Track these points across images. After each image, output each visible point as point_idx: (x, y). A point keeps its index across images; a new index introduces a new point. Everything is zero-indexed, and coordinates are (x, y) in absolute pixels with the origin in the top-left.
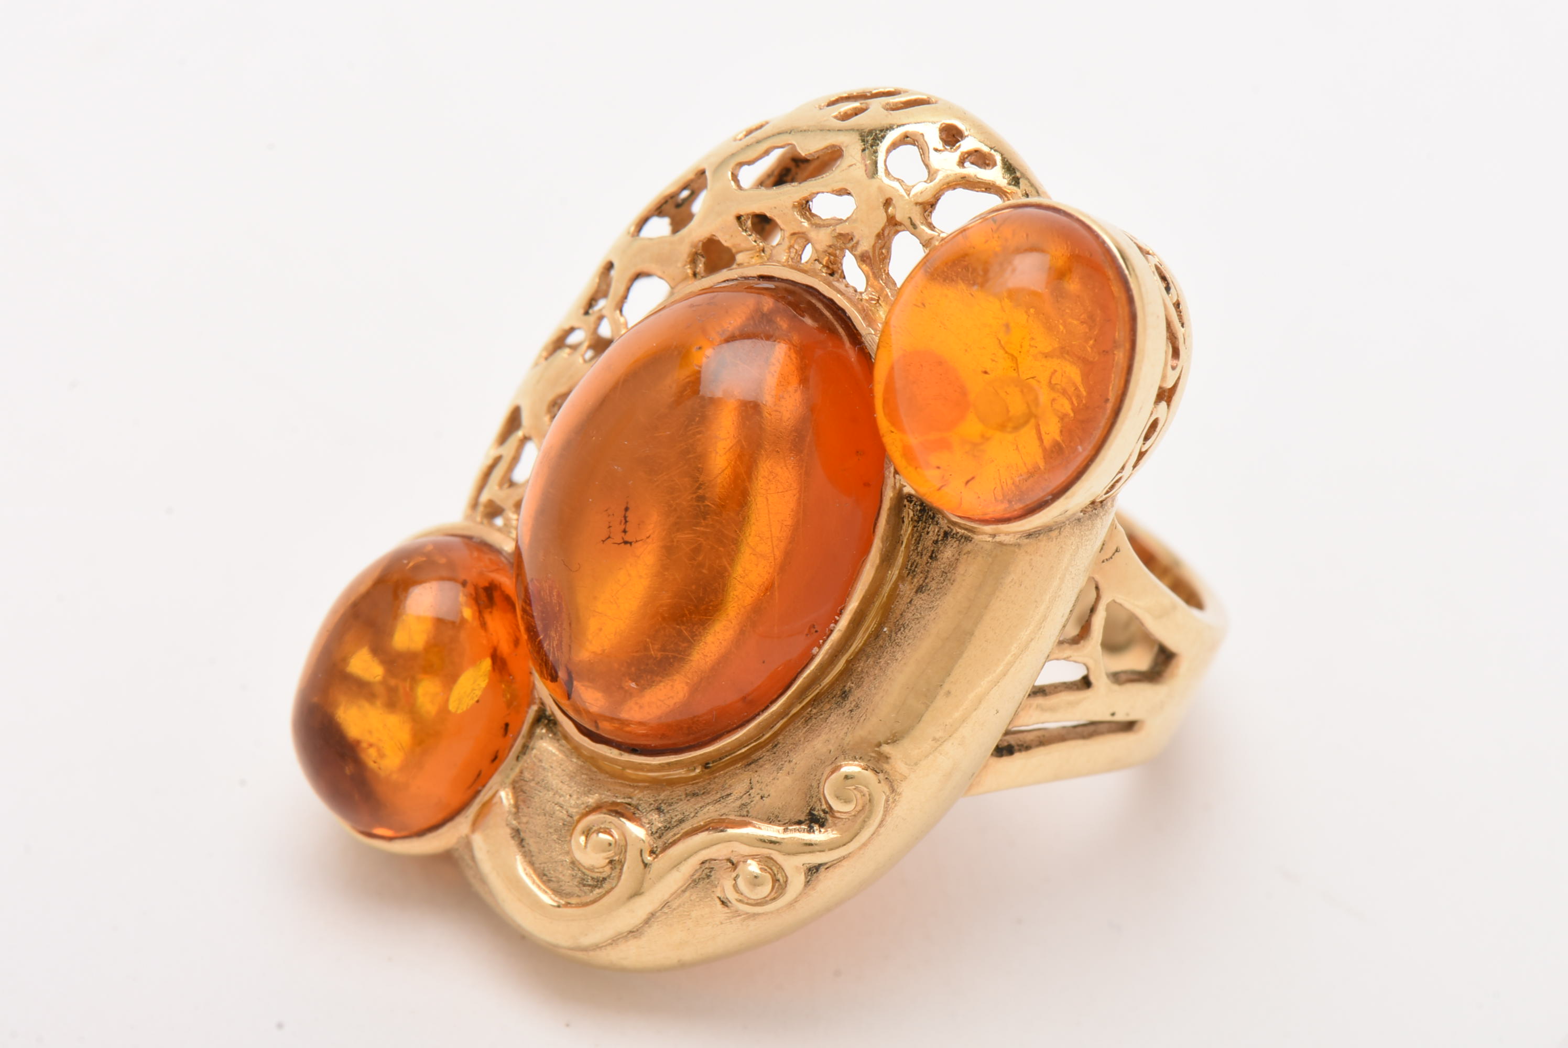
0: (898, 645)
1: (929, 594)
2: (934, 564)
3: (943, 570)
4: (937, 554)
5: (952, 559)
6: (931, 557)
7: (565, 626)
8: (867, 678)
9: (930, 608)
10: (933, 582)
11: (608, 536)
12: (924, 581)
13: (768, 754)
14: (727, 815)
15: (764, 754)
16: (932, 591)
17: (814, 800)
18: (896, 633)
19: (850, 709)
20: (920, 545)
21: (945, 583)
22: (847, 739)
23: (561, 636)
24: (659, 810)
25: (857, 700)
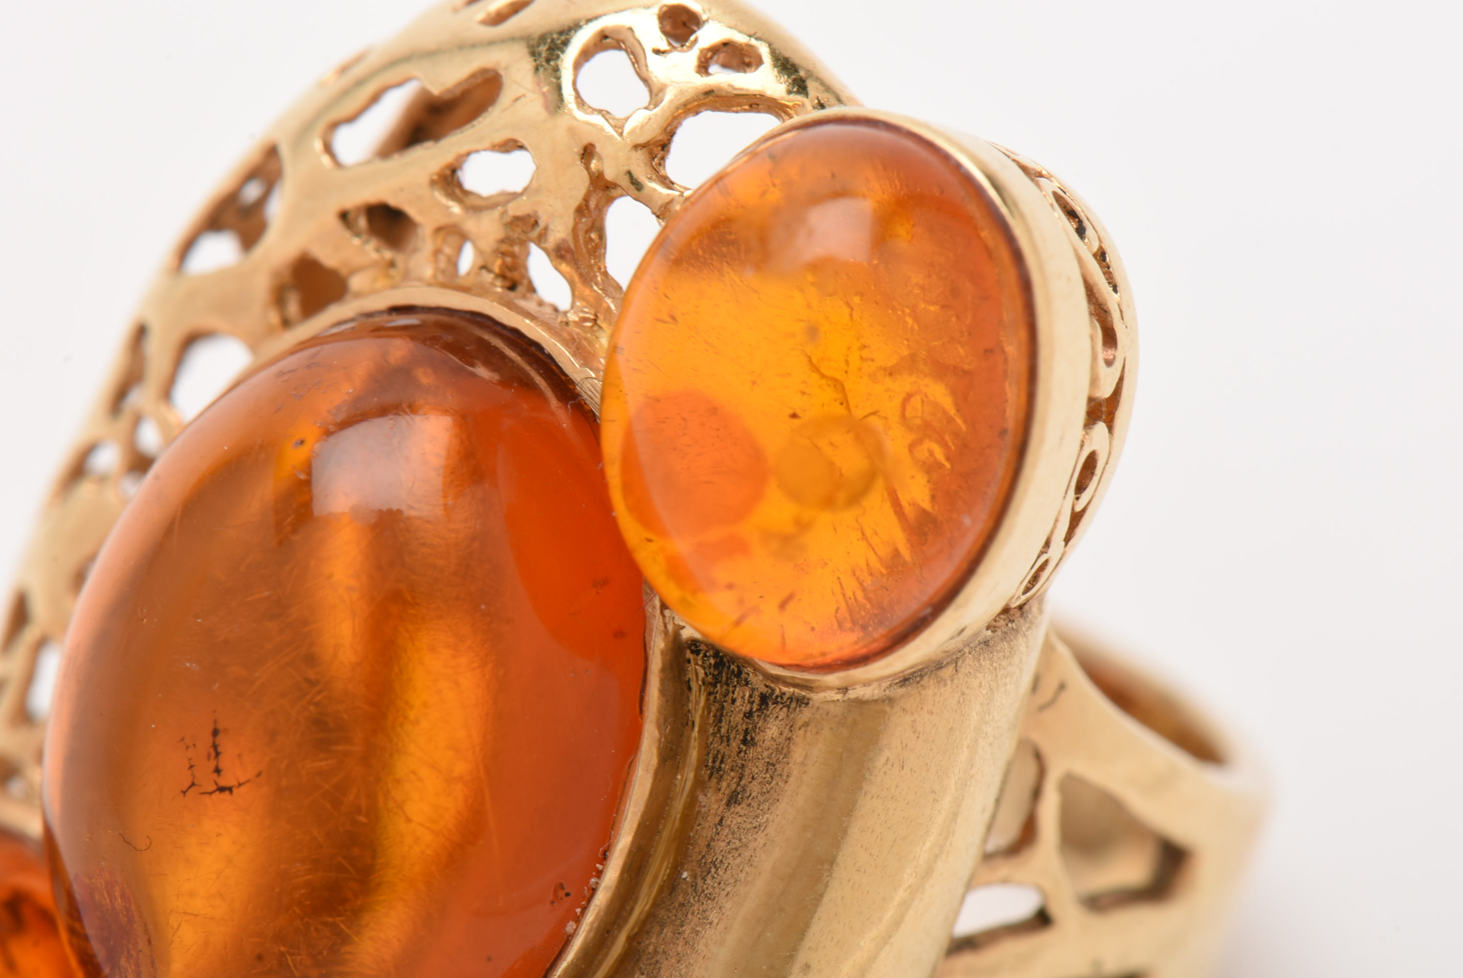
0: (709, 898)
1: (749, 805)
2: (751, 753)
3: (767, 760)
4: (753, 735)
5: (781, 740)
6: (744, 742)
7: (142, 945)
8: (665, 963)
9: (755, 827)
10: (754, 783)
11: (189, 783)
12: (738, 784)
16: (753, 798)
18: (704, 879)
20: (723, 723)
21: (774, 782)
23: (138, 965)
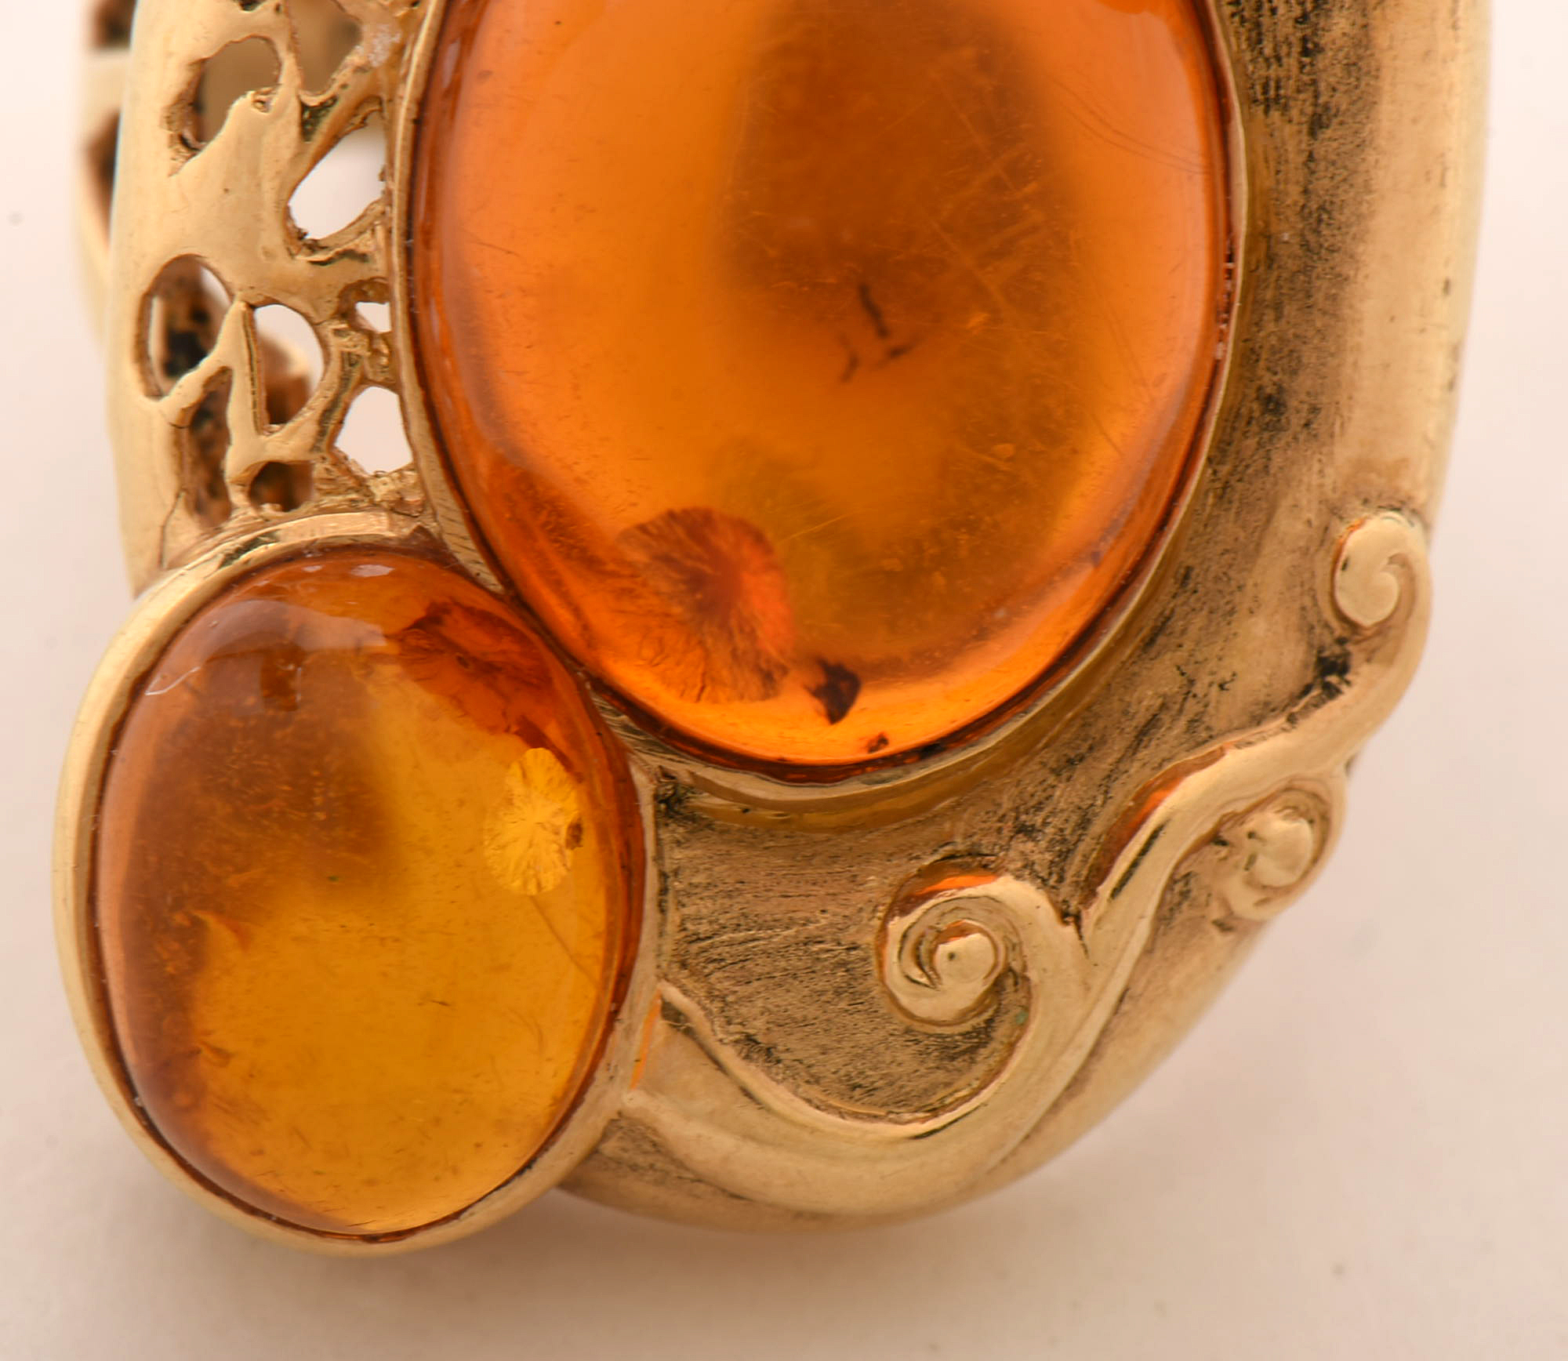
0: (1333, 251)
1: (1341, 123)
2: (1322, 61)
3: (1345, 62)
4: (1316, 40)
5: (1356, 31)
6: (1305, 52)
8: (1304, 348)
9: (1358, 146)
10: (1338, 94)
11: (848, 363)
12: (1315, 105)
13: (1180, 600)
14: (1169, 759)
15: (1171, 605)
16: (1344, 113)
17: (1318, 631)
18: (1317, 232)
19: (1303, 422)
20: (1265, 43)
21: (1363, 83)
22: (1328, 481)
24: (1026, 831)
25: (1306, 399)
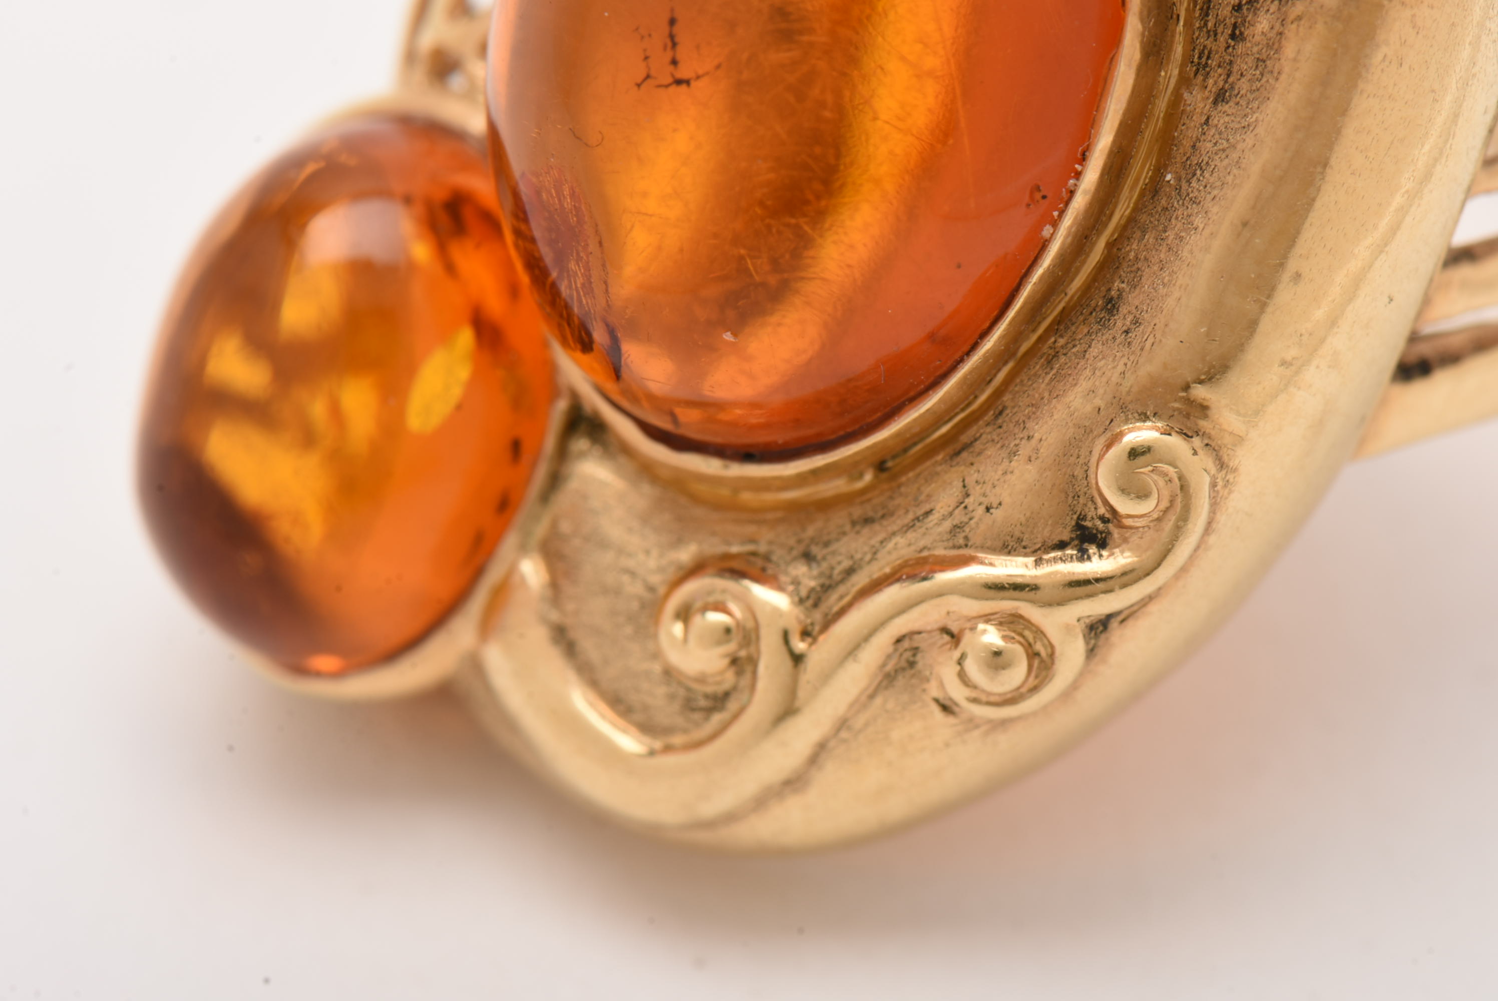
0: (1194, 202)
1: (1237, 104)
2: (1240, 48)
3: (1258, 56)
4: (1243, 29)
5: (1272, 35)
6: (1233, 36)
7: (593, 246)
8: (1147, 270)
9: (1244, 127)
10: (1243, 80)
11: (643, 75)
12: (1226, 82)
13: (989, 429)
14: (929, 549)
15: (982, 431)
16: (1242, 96)
17: (1082, 501)
18: (1189, 182)
19: (1125, 328)
20: (1210, 17)
21: (1264, 79)
22: (1127, 384)
23: (588, 269)
24: (808, 557)
25: (1134, 311)
